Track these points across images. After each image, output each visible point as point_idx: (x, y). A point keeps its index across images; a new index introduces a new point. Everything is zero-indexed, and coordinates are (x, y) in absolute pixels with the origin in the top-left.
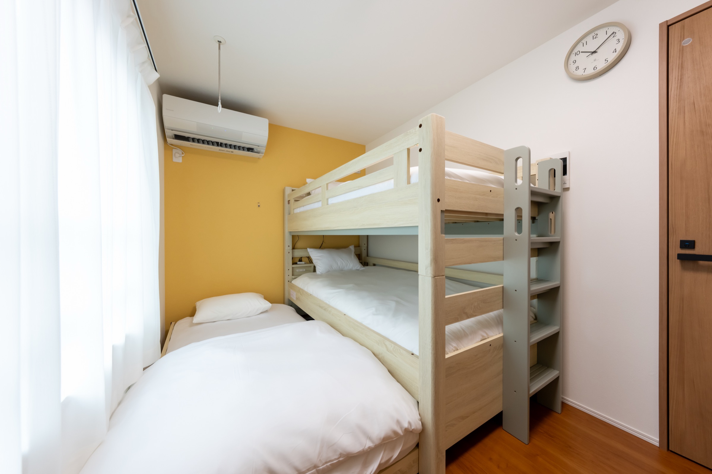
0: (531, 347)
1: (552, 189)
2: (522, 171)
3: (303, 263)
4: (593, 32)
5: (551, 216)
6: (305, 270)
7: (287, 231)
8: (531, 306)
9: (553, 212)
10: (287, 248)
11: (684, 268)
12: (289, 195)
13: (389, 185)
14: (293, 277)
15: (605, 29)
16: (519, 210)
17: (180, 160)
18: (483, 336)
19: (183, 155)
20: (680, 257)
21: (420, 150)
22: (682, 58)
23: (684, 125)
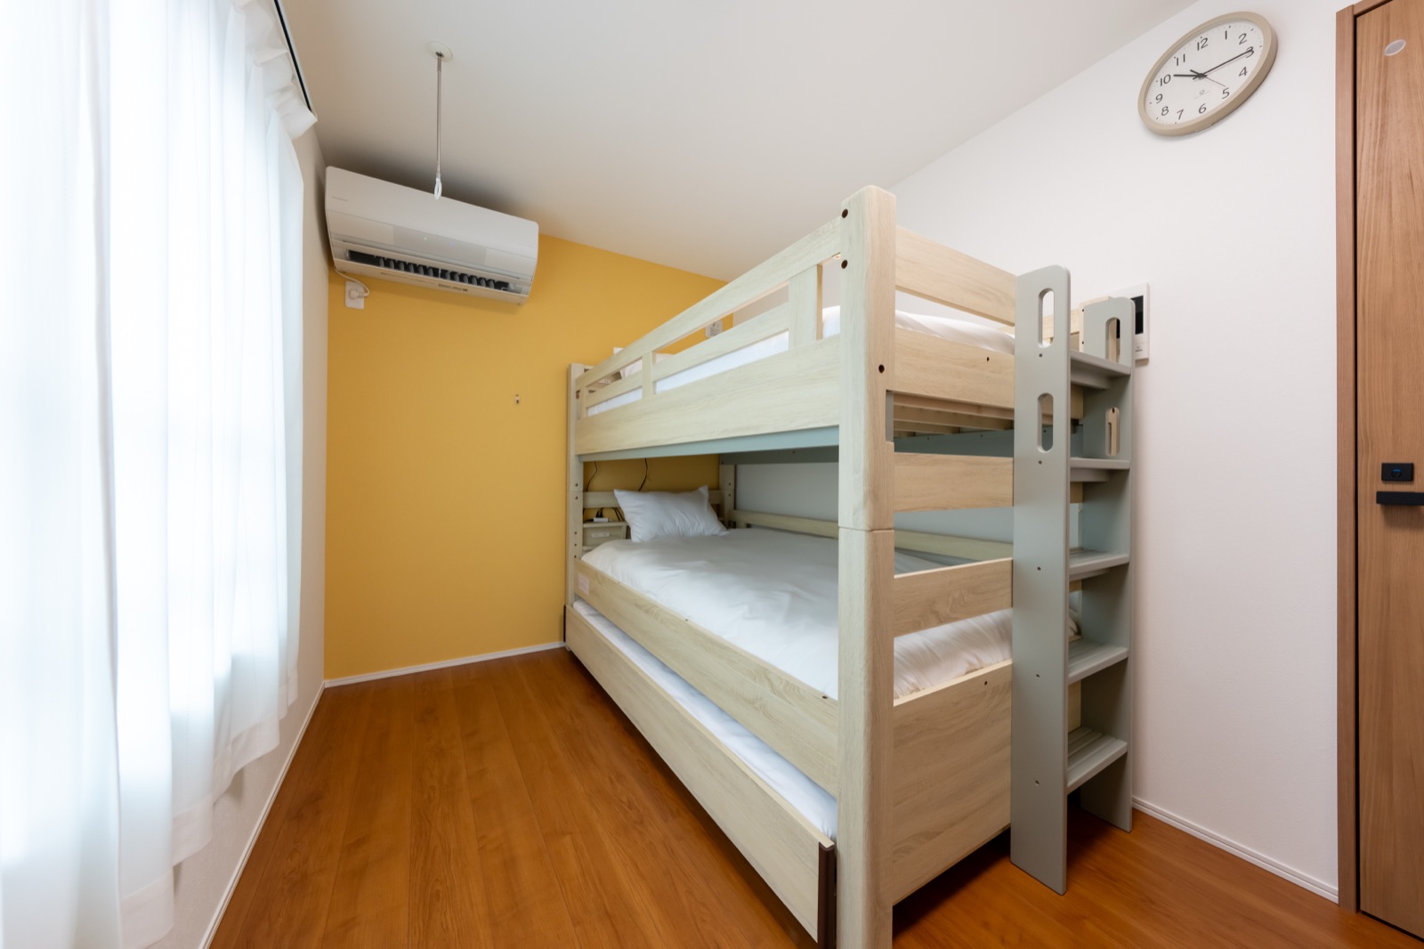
0: (1072, 687)
1: (1112, 359)
2: (1052, 325)
3: (605, 520)
4: (1198, 36)
5: (1111, 416)
6: (608, 534)
7: (573, 454)
8: (1070, 607)
9: (1116, 409)
10: (572, 488)
11: (1390, 522)
12: (578, 381)
13: (780, 344)
14: (585, 548)
15: (1223, 29)
16: (1045, 399)
17: (360, 304)
18: (971, 664)
19: (366, 295)
20: (1383, 498)
21: (844, 264)
22: (1385, 82)
23: (1390, 221)
